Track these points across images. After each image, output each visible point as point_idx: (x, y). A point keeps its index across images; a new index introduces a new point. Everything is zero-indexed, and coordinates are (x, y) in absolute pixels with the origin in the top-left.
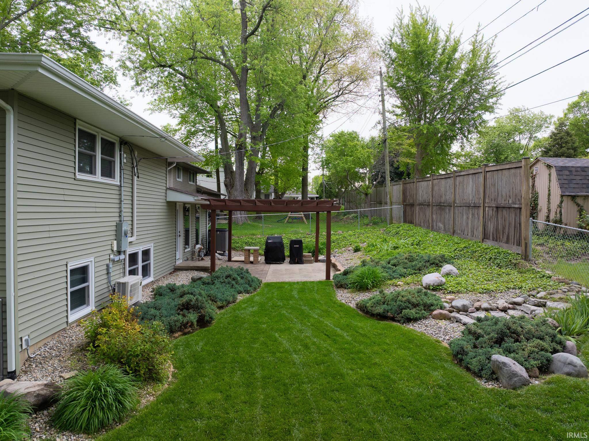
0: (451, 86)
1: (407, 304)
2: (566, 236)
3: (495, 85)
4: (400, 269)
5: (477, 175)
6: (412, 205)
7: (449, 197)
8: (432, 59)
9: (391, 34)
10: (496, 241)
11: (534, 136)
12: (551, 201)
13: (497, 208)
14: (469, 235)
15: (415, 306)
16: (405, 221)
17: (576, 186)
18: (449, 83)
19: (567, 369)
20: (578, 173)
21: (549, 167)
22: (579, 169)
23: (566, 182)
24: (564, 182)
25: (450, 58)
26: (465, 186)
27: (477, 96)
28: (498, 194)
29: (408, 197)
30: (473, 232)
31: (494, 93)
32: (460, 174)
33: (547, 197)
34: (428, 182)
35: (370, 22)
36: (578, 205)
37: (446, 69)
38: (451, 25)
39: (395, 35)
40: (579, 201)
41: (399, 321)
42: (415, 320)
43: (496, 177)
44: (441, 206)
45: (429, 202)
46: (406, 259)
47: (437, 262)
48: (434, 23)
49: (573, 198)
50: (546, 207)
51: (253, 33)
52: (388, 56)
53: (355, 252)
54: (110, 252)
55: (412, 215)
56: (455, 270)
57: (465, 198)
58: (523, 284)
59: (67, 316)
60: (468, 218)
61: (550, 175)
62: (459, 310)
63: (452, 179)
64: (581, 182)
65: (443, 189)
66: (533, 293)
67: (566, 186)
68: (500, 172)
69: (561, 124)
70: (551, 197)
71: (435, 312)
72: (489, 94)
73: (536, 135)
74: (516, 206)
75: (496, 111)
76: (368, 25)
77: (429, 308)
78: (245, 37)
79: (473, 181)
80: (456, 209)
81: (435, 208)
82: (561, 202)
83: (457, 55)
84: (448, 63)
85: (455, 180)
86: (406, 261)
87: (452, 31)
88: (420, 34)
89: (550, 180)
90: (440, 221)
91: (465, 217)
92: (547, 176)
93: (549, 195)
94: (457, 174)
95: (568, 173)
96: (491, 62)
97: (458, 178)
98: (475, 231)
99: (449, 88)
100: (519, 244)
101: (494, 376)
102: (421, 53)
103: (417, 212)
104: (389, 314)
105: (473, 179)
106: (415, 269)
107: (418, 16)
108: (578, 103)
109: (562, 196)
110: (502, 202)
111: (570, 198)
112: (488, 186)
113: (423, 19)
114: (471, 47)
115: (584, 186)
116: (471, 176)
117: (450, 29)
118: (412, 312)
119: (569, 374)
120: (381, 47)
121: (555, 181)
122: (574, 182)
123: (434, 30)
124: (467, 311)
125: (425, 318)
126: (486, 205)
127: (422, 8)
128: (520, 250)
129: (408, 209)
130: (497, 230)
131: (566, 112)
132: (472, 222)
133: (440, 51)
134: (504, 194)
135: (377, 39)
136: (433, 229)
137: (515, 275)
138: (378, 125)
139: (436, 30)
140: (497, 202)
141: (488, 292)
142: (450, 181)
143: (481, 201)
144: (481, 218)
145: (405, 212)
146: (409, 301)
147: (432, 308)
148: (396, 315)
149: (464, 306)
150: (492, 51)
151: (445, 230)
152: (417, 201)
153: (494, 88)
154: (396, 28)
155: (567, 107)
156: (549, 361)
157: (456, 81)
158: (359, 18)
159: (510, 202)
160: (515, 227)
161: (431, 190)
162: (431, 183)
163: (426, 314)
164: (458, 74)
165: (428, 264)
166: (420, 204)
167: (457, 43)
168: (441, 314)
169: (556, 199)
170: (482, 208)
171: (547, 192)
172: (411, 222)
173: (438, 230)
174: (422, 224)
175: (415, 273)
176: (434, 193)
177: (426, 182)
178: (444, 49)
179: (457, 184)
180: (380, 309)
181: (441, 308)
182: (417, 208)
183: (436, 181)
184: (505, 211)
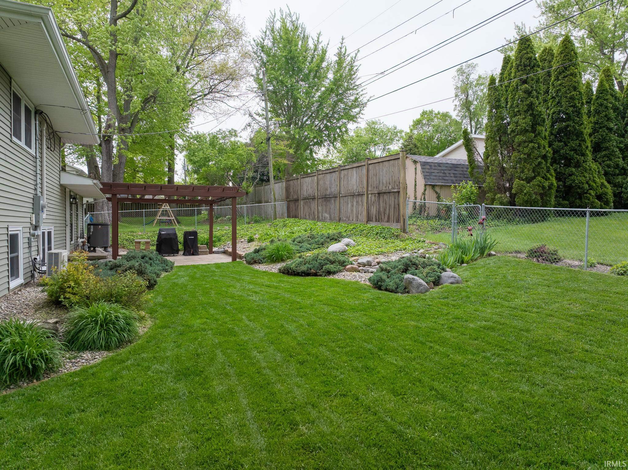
0: (319, 94)
1: (326, 261)
2: (428, 218)
3: (358, 97)
4: (306, 245)
5: (360, 168)
6: (297, 200)
7: (334, 189)
8: (303, 66)
9: (264, 37)
10: (379, 221)
11: (387, 147)
12: (417, 190)
13: (379, 194)
14: (354, 220)
15: (332, 262)
16: (289, 216)
17: (434, 178)
18: (317, 90)
19: (450, 281)
20: (436, 168)
21: (415, 162)
22: (436, 165)
23: (428, 174)
24: (426, 174)
25: (319, 66)
26: (349, 178)
27: (342, 106)
28: (379, 182)
29: (292, 193)
30: (357, 217)
31: (356, 103)
32: (344, 168)
33: (413, 187)
34: (313, 178)
35: (242, 21)
36: (437, 193)
37: (315, 76)
38: (319, 35)
39: (267, 38)
40: (437, 189)
41: (321, 275)
42: (334, 273)
43: (377, 168)
44: (327, 198)
45: (314, 196)
46: (308, 237)
47: (336, 237)
48: (304, 30)
49: (433, 186)
50: (413, 195)
51: (124, 15)
52: (260, 58)
53: (249, 242)
54: (29, 225)
55: (296, 209)
56: (352, 242)
57: (350, 188)
58: (407, 247)
59: (8, 282)
60: (352, 206)
61: (416, 169)
62: (364, 265)
63: (337, 173)
64: (438, 175)
65: (328, 183)
66: (416, 251)
67: (428, 177)
68: (381, 164)
69: (410, 137)
70: (417, 187)
71: (348, 267)
72: (352, 104)
73: (389, 147)
74: (395, 190)
75: (359, 120)
76: (240, 23)
77: (343, 264)
78: (115, 18)
79: (356, 174)
80: (342, 199)
81: (320, 200)
82: (425, 190)
83: (324, 64)
84: (317, 71)
85: (340, 173)
86: (309, 239)
87: (320, 41)
88: (292, 41)
89: (416, 173)
90: (326, 212)
91: (350, 205)
92: (414, 170)
93: (416, 185)
94: (342, 168)
95: (428, 167)
96: (354, 74)
97: (342, 172)
98: (359, 215)
99: (317, 96)
100: (398, 221)
101: (407, 290)
102: (292, 58)
103: (302, 206)
104: (312, 270)
105: (356, 172)
106: (318, 244)
107: (288, 21)
108: (421, 121)
109: (425, 185)
110: (383, 189)
111: (431, 187)
112: (370, 176)
113: (293, 25)
114: (336, 58)
115: (441, 178)
116: (354, 169)
117: (318, 38)
118: (331, 267)
119: (452, 283)
120: (253, 48)
121: (420, 173)
122: (434, 174)
123: (303, 38)
124: (371, 265)
125: (340, 271)
126: (369, 192)
127: (292, 14)
128: (399, 226)
129: (292, 205)
130: (379, 212)
131: (412, 128)
132: (356, 208)
133: (309, 59)
134: (384, 182)
135: (248, 40)
136: (319, 220)
137: (398, 242)
138: (248, 127)
139: (305, 39)
140: (379, 189)
141: (382, 253)
142: (335, 175)
143: (365, 190)
144: (365, 204)
145: (288, 208)
146: (327, 259)
147: (345, 264)
148: (318, 271)
149: (368, 261)
150: (355, 64)
151: (331, 219)
152: (302, 196)
153: (356, 100)
154: (268, 31)
155: (412, 124)
156: (439, 277)
157: (323, 89)
158: (230, 15)
159: (390, 187)
160: (394, 208)
161: (316, 184)
162: (316, 178)
163: (341, 268)
164: (324, 83)
165: (328, 240)
166: (305, 199)
167: (324, 52)
168: (352, 268)
169: (421, 189)
170: (366, 195)
171: (414, 183)
172: (296, 217)
173: (324, 220)
174: (307, 217)
175: (319, 247)
176: (319, 187)
177: (311, 178)
178: (313, 58)
179: (342, 176)
180: (304, 268)
181: (352, 264)
182: (302, 202)
183: (320, 177)
184: (385, 197)
